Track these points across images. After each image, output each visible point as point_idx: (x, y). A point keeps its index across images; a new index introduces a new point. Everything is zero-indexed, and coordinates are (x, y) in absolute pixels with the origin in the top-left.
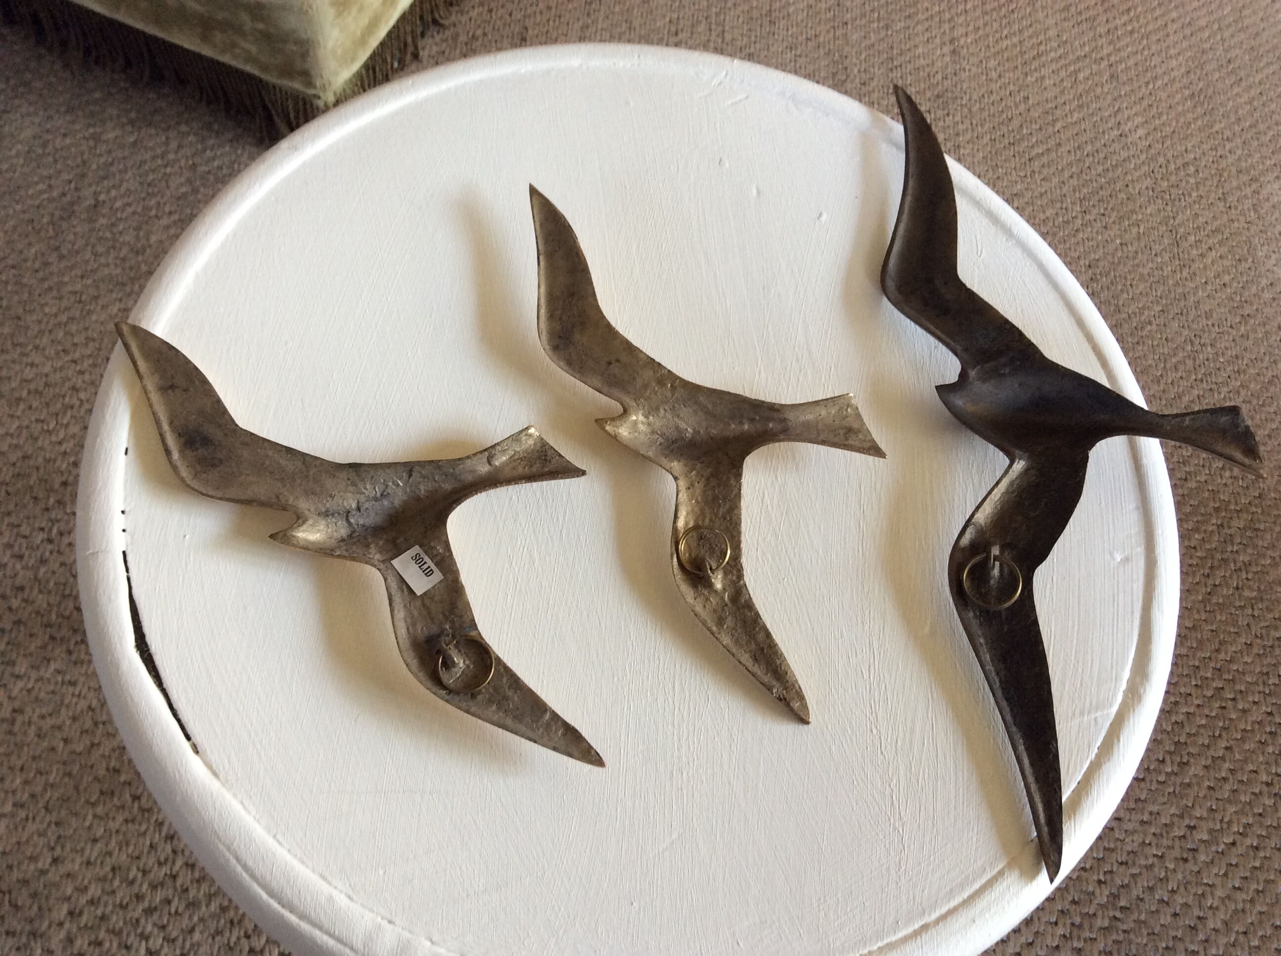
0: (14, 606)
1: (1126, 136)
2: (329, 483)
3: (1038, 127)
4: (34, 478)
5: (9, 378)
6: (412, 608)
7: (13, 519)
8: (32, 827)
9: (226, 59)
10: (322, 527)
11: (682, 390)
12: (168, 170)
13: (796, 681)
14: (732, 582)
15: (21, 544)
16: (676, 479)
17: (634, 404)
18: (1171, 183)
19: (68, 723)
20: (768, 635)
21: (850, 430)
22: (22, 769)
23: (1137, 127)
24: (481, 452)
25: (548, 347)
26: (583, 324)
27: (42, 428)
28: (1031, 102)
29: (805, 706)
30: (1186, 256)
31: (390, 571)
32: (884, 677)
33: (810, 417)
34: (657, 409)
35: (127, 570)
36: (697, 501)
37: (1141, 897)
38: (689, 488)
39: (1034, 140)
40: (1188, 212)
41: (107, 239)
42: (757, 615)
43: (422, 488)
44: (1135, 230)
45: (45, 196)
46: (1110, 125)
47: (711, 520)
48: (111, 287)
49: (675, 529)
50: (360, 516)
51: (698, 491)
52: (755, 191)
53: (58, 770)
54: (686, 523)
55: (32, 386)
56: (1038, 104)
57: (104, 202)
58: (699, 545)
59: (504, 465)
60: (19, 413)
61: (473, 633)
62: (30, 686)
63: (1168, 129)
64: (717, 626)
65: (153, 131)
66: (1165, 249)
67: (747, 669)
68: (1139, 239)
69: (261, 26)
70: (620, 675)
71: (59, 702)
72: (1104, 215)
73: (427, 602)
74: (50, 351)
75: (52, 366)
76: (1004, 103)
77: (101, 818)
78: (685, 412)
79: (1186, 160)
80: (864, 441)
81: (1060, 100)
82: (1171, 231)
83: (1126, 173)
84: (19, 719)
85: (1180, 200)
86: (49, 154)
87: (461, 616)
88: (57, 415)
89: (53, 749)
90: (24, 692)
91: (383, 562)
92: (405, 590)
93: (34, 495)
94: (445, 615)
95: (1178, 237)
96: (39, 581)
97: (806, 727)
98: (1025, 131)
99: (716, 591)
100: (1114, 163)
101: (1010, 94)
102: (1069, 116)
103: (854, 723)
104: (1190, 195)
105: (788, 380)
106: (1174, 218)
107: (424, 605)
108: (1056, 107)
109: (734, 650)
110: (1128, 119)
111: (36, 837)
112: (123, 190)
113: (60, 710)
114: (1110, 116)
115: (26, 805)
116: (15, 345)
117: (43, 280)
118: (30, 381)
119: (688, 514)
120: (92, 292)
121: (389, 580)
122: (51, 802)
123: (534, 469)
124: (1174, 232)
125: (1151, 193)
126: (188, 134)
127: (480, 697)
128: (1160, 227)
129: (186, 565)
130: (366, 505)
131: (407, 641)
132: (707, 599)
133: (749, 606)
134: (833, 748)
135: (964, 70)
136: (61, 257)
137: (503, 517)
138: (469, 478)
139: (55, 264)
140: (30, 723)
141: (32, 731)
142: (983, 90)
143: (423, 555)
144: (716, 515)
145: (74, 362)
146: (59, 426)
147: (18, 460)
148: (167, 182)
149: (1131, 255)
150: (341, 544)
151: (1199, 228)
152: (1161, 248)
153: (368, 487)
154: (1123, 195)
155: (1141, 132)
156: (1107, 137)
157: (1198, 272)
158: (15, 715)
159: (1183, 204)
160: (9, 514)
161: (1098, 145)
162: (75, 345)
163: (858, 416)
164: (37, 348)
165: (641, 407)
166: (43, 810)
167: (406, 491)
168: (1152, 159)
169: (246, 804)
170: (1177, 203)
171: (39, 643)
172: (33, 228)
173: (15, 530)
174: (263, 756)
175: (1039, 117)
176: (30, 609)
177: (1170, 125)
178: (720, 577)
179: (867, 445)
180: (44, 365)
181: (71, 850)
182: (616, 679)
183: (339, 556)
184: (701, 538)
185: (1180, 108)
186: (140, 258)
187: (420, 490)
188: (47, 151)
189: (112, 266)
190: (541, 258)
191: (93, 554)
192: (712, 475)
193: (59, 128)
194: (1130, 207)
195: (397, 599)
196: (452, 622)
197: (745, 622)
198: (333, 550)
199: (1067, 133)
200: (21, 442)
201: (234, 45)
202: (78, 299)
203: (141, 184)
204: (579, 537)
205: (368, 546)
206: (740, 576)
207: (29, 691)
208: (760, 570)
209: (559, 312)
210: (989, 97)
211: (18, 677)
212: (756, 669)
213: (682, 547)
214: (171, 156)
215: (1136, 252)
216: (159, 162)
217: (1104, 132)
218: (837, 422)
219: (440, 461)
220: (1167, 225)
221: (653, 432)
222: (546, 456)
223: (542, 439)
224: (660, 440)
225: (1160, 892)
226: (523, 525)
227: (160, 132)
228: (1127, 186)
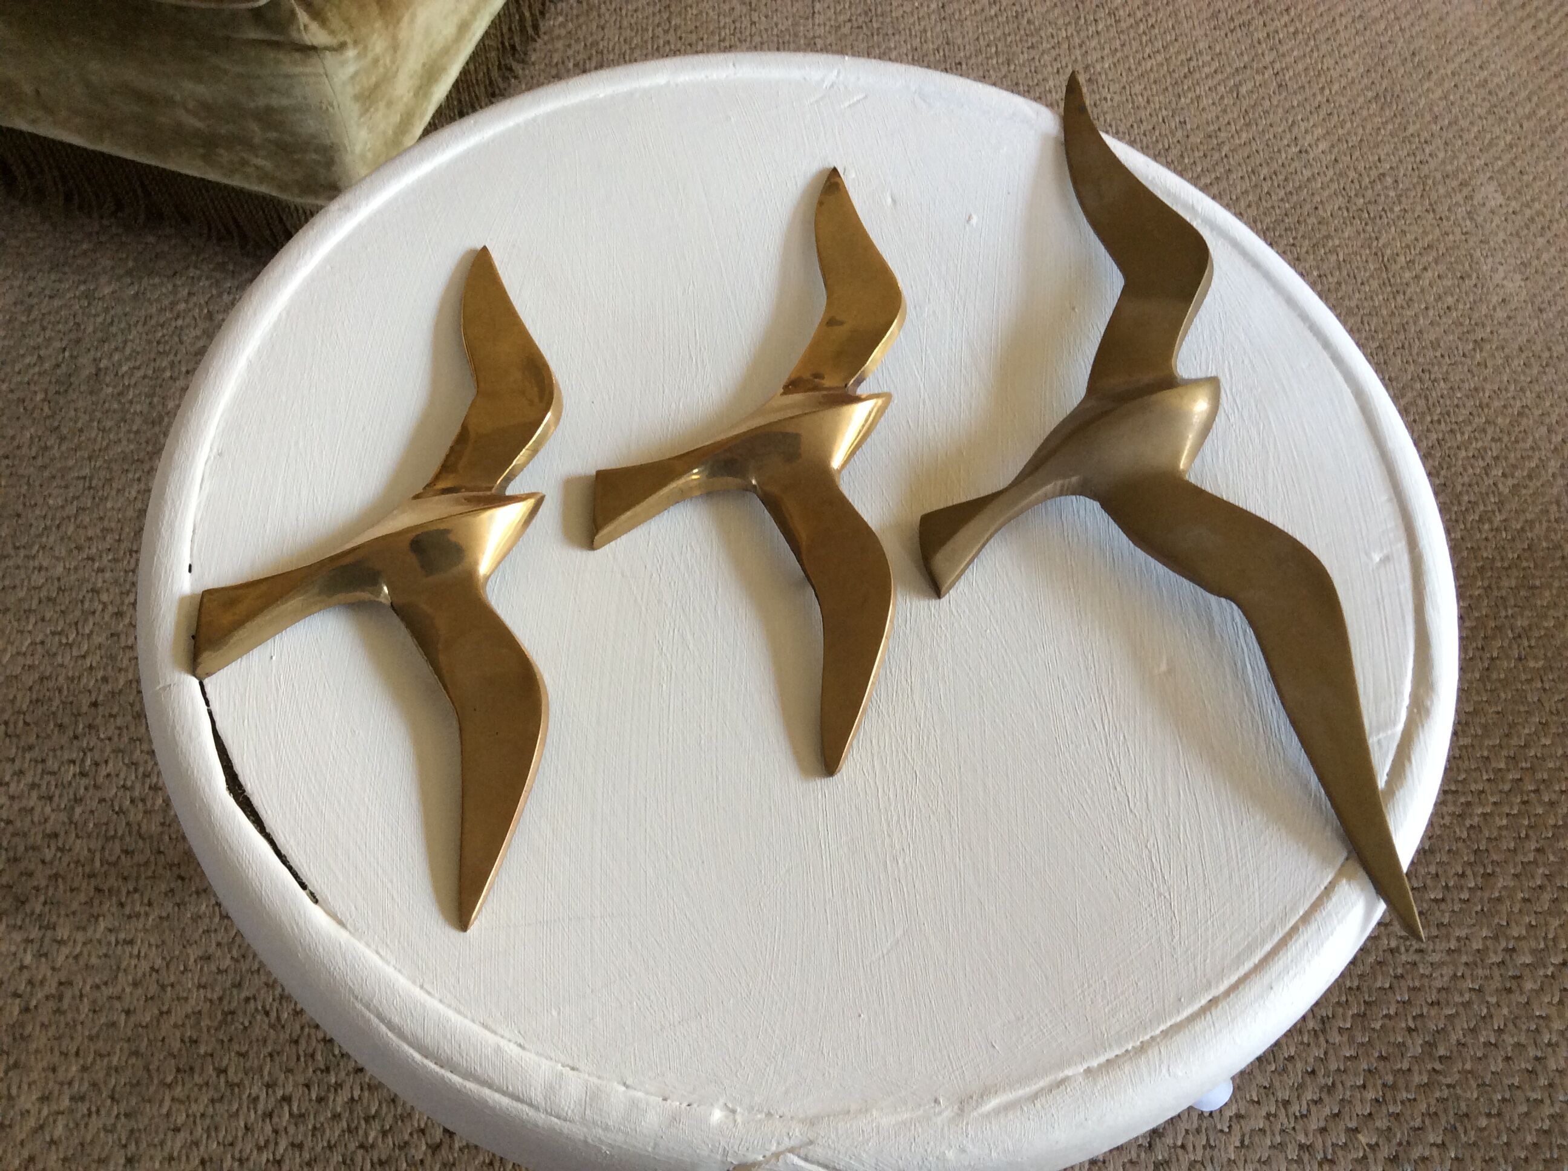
0: (48, 858)
1: (1306, 152)
3: (1201, 154)
4: (56, 702)
5: (15, 587)
7: (36, 754)
8: (95, 1123)
9: (236, 182)
12: (180, 322)
15: (48, 783)
18: (1367, 200)
19: (128, 990)
22: (77, 1054)
23: (1318, 139)
27: (60, 642)
28: (1189, 127)
30: (1399, 280)
32: (1121, 725)
35: (207, 703)
37: (1463, 1041)
39: (1199, 169)
40: (1393, 229)
41: (115, 411)
44: (1333, 258)
45: (37, 369)
46: (1285, 142)
48: (126, 467)
52: (889, 200)
53: (121, 1050)
55: (44, 593)
56: (1198, 127)
57: (107, 369)
60: (30, 627)
62: (78, 950)
63: (1354, 138)
65: (157, 280)
66: (1372, 276)
68: (1339, 268)
69: (272, 135)
71: (114, 967)
72: (1293, 245)
74: (61, 551)
75: (65, 568)
76: (1157, 133)
77: (181, 1102)
79: (1381, 171)
81: (1224, 120)
82: (1376, 254)
83: (1313, 194)
84: (68, 994)
85: (1381, 217)
86: (34, 321)
88: (76, 624)
89: (114, 1024)
90: (71, 960)
93: (59, 722)
95: (1386, 259)
96: (76, 824)
98: (1186, 161)
100: (1297, 184)
101: (1164, 121)
102: (1236, 136)
103: (1093, 782)
104: (1392, 210)
106: (1377, 239)
108: (1219, 129)
110: (1306, 132)
111: (102, 1134)
112: (128, 351)
113: (116, 977)
114: (1284, 131)
115: (87, 1097)
116: (17, 548)
117: (45, 467)
118: (40, 588)
120: (103, 474)
122: (118, 1089)
124: (1380, 254)
125: (1346, 214)
126: (199, 279)
128: (1363, 252)
129: (277, 690)
134: (1072, 812)
135: (1105, 99)
136: (62, 439)
139: (56, 447)
140: (81, 996)
141: (85, 1006)
142: (1132, 120)
145: (91, 559)
146: (80, 638)
147: (34, 682)
148: (179, 336)
149: (1332, 287)
151: (1408, 246)
152: (1367, 274)
154: (1313, 220)
155: (1323, 145)
156: (1284, 156)
157: (1415, 297)
158: (62, 988)
159: (1386, 221)
160: (31, 748)
161: (1275, 166)
162: (90, 539)
164: (43, 547)
166: (109, 1101)
168: (1341, 174)
169: (383, 953)
170: (1378, 221)
171: (82, 897)
172: (25, 409)
173: (40, 766)
174: (395, 896)
175: (1201, 143)
176: (66, 859)
177: (1356, 134)
180: (55, 567)
181: (148, 1146)
185: (1365, 113)
186: (157, 429)
188: (32, 317)
189: (124, 442)
191: (164, 688)
193: (43, 289)
194: (1324, 233)
199: (1236, 157)
200: (37, 663)
201: (244, 163)
202: (87, 484)
203: (149, 342)
207: (76, 958)
208: (956, 625)
210: (1139, 127)
211: (61, 942)
214: (182, 306)
215: (1339, 283)
216: (168, 315)
217: (1279, 151)
220: (1370, 248)
225: (1484, 1033)
226: (669, 605)
227: (165, 280)
228: (1316, 208)
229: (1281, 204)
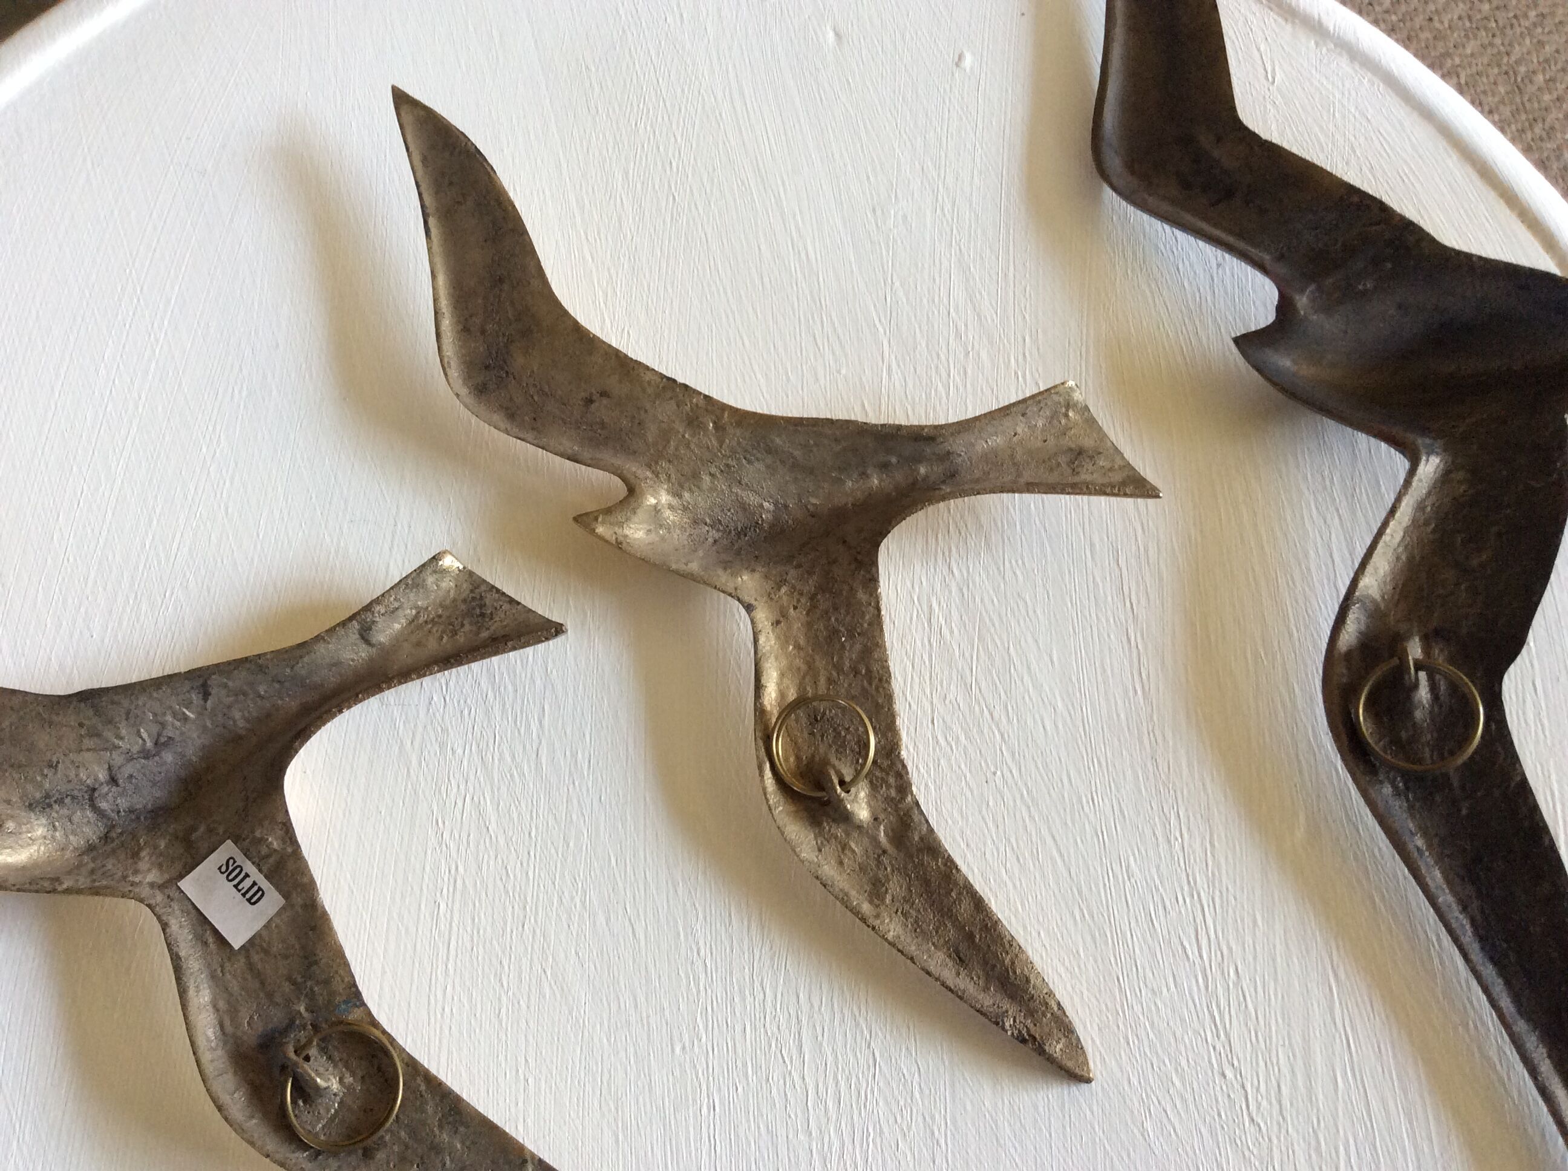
2: (43, 739)
6: (228, 976)
10: (40, 831)
11: (738, 432)
13: (1051, 994)
14: (888, 800)
16: (749, 608)
17: (649, 474)
20: (979, 903)
21: (1079, 453)
24: (343, 624)
25: (464, 391)
26: (526, 333)
29: (1076, 1047)
30: (1536, 105)
31: (176, 906)
32: (1230, 949)
33: (997, 441)
34: (696, 476)
36: (798, 647)
38: (778, 622)
40: (1528, 41)
42: (950, 863)
43: (237, 715)
47: (830, 681)
49: (760, 711)
50: (121, 795)
51: (797, 625)
52: (831, 35)
54: (782, 694)
58: (812, 734)
59: (398, 641)
61: (355, 1015)
64: (871, 902)
66: (1502, 102)
67: (943, 984)
70: (686, 1037)
73: (256, 958)
78: (753, 471)
80: (1111, 469)
82: (1506, 73)
85: (1512, 26)
87: (327, 982)
91: (162, 887)
92: (211, 940)
94: (294, 983)
95: (1519, 79)
97: (1084, 1086)
99: (859, 827)
103: (1184, 1063)
104: (1526, 16)
105: (944, 375)
106: (1508, 54)
107: (251, 966)
109: (912, 949)
119: (782, 675)
121: (174, 927)
123: (461, 639)
124: (1511, 73)
125: (1468, 24)
127: (381, 1156)
128: (1490, 71)
130: (128, 769)
131: (220, 1052)
132: (844, 847)
133: (931, 847)
134: (1148, 1125)
137: (416, 744)
143: (240, 859)
144: (838, 668)
150: (86, 859)
151: (1547, 61)
152: (1496, 99)
153: (124, 732)
154: (1426, 35)
157: (1557, 126)
159: (1518, 30)
163: (1091, 422)
165: (663, 477)
167: (205, 727)
170: (1509, 32)
178: (862, 794)
179: (1117, 477)
182: (678, 1050)
183: (68, 891)
184: (815, 719)
190: (432, 221)
192: (821, 589)
196: (311, 996)
197: (927, 882)
198: (57, 879)
204: (574, 755)
206: (904, 787)
208: (943, 767)
209: (478, 320)
212: (963, 983)
213: (779, 747)
218: (1052, 441)
219: (259, 656)
220: (1499, 66)
221: (695, 522)
222: (482, 606)
223: (471, 574)
224: (714, 534)
226: (460, 751)
228: (1431, 19)
229: (1386, 16)
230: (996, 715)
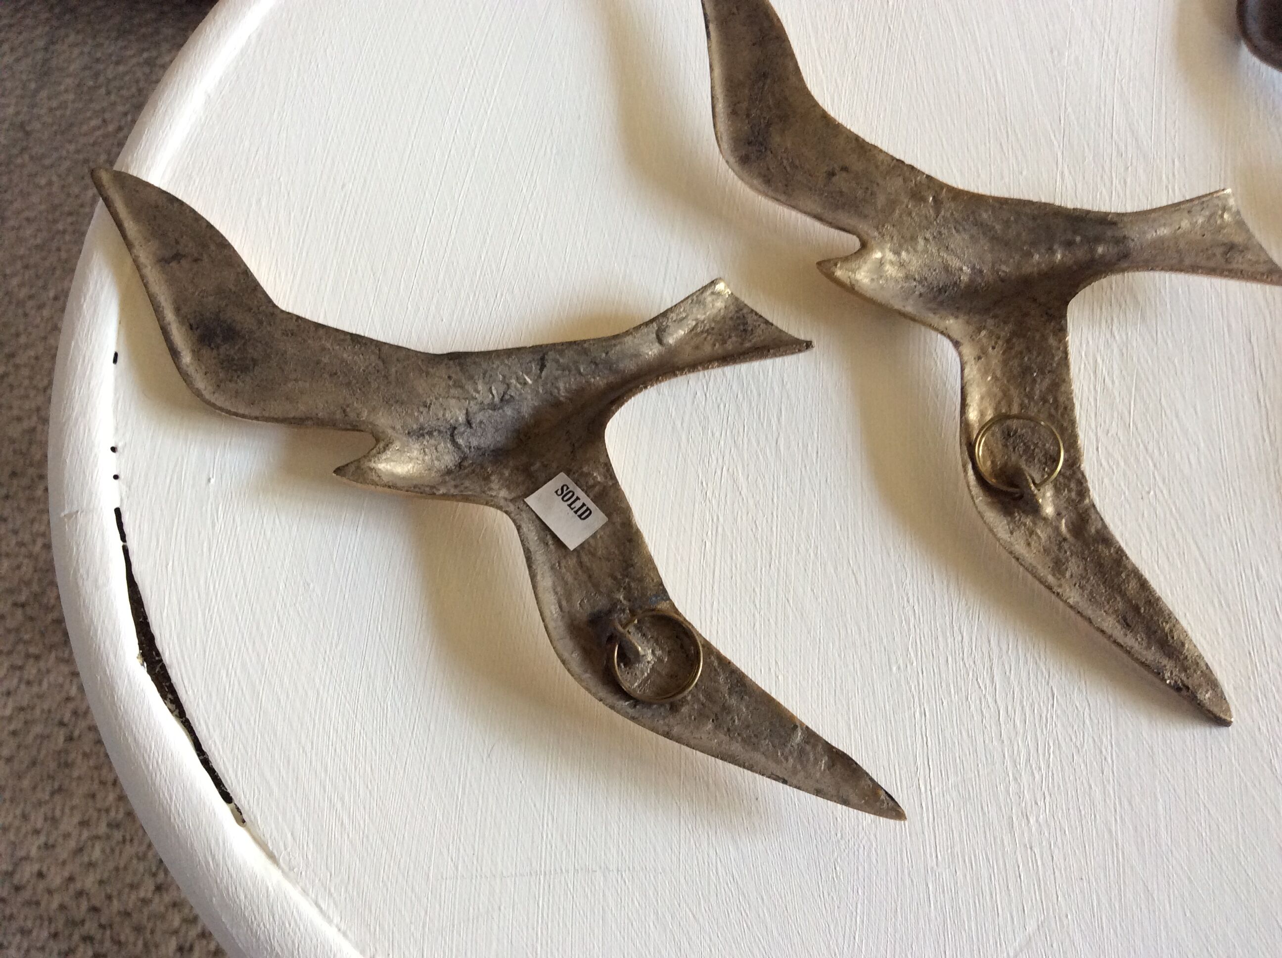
2: (421, 385)
6: (564, 570)
10: (415, 453)
11: (953, 205)
13: (1200, 656)
14: (1069, 501)
16: (957, 344)
17: (876, 234)
20: (1144, 584)
21: (1231, 248)
24: (647, 324)
25: (732, 160)
26: (784, 118)
29: (1221, 698)
31: (524, 515)
33: (1164, 231)
34: (913, 239)
35: (123, 537)
36: (996, 378)
38: (979, 358)
42: (1120, 552)
43: (561, 385)
47: (1022, 406)
49: (965, 425)
50: (473, 435)
51: (994, 362)
54: (982, 414)
58: (1006, 446)
59: (682, 342)
61: (663, 606)
64: (1054, 575)
67: (1115, 642)
70: (901, 662)
73: (585, 559)
78: (958, 240)
80: (1257, 262)
86: (101, 85)
87: (641, 580)
91: (513, 500)
92: (550, 542)
94: (615, 578)
97: (1225, 730)
99: (1045, 519)
105: (1108, 184)
107: (581, 564)
109: (1089, 612)
119: (982, 398)
121: (525, 529)
123: (729, 346)
127: (685, 710)
129: (213, 526)
130: (480, 417)
131: (560, 623)
132: (1032, 533)
133: (1105, 538)
137: (685, 425)
138: (629, 366)
143: (572, 486)
144: (1030, 397)
150: (447, 478)
153: (480, 387)
163: (1240, 224)
165: (887, 238)
167: (538, 392)
169: (324, 906)
174: (346, 821)
178: (1048, 494)
179: (1262, 268)
182: (894, 669)
183: (445, 497)
184: (1008, 434)
187: (559, 389)
188: (99, 82)
190: (711, 26)
191: (70, 516)
192: (1014, 334)
195: (539, 557)
196: (628, 590)
197: (1100, 565)
198: (432, 487)
204: (805, 446)
205: (487, 479)
206: (1083, 491)
208: (1106, 480)
209: (745, 105)
212: (1129, 641)
213: (980, 451)
218: (1208, 236)
219: (585, 341)
221: (907, 277)
222: (745, 324)
223: (737, 299)
224: (920, 289)
226: (717, 434)
230: (1150, 448)
